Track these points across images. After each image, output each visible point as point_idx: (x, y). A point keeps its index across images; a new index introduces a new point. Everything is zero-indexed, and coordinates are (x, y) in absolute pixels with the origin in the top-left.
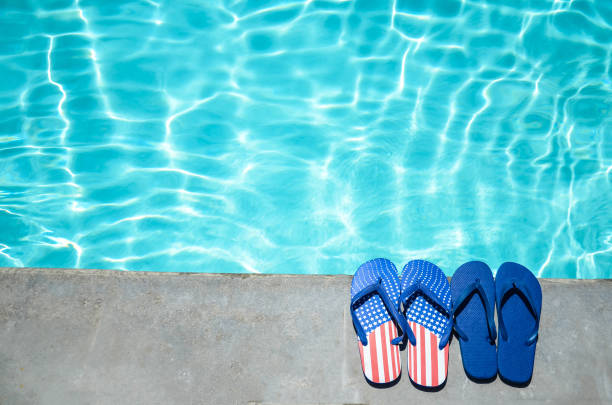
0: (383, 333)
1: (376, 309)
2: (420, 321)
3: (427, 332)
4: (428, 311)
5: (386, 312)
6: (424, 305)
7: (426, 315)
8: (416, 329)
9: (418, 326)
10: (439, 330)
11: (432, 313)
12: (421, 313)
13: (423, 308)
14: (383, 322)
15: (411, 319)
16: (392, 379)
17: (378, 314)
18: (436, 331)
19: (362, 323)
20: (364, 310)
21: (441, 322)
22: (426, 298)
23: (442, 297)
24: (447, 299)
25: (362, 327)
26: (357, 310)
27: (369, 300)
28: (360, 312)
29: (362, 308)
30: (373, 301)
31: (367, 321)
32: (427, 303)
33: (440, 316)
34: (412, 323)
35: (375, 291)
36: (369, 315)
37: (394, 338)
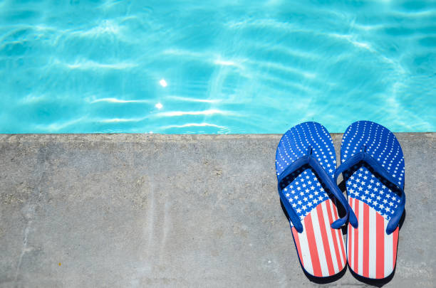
0: (320, 215)
1: (308, 187)
3: (372, 212)
4: (374, 186)
5: (322, 190)
6: (370, 178)
7: (371, 191)
8: (358, 207)
9: (361, 204)
10: (388, 209)
11: (380, 188)
13: (368, 182)
14: (320, 202)
15: (353, 196)
16: (337, 271)
17: (312, 192)
18: (383, 211)
19: (294, 205)
21: (390, 200)
22: (372, 171)
23: (393, 168)
24: (399, 172)
25: (293, 210)
26: (286, 189)
27: (300, 176)
28: (289, 191)
29: (291, 187)
30: (304, 177)
31: (300, 203)
32: (373, 176)
33: (389, 193)
34: (354, 200)
35: (307, 165)
36: (302, 194)
37: (334, 220)
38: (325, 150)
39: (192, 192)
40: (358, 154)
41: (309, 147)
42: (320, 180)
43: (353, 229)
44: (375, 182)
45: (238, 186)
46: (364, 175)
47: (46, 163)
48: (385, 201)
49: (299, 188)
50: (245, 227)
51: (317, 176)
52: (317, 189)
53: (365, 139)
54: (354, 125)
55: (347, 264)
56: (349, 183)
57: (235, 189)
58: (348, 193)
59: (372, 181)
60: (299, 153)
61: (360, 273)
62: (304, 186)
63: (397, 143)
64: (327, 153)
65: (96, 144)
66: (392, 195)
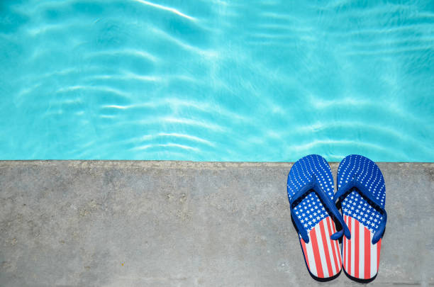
0: (322, 229)
1: (313, 207)
2: (355, 215)
3: (362, 226)
4: (363, 206)
5: (323, 209)
6: (359, 200)
7: (361, 210)
8: (350, 222)
9: (353, 220)
10: (373, 225)
11: (367, 208)
12: (356, 207)
13: (358, 203)
14: (322, 219)
15: (347, 214)
16: (335, 273)
17: (316, 211)
18: (370, 226)
19: (302, 221)
20: (303, 208)
21: (374, 217)
22: (361, 194)
23: (377, 193)
24: (381, 195)
25: (302, 225)
26: (296, 209)
27: (306, 198)
28: (298, 209)
29: (300, 206)
30: (309, 198)
31: (306, 219)
32: (362, 198)
33: (374, 212)
34: (348, 217)
35: (313, 189)
36: (308, 212)
37: (333, 233)
38: (325, 177)
39: (222, 209)
40: (350, 181)
41: (313, 175)
42: (322, 201)
43: (347, 240)
44: (364, 203)
45: (259, 205)
46: (355, 197)
47: (110, 184)
48: (371, 218)
49: (306, 208)
50: (264, 238)
51: (319, 198)
52: (320, 208)
53: (356, 169)
54: (348, 158)
55: (343, 267)
56: (344, 204)
57: (255, 207)
58: (343, 212)
59: (361, 202)
60: (306, 181)
61: (353, 274)
62: (310, 205)
63: (380, 173)
64: (327, 180)
65: (148, 169)
66: (376, 214)
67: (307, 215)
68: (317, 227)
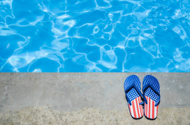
1: (133, 93)
2: (149, 96)
3: (151, 100)
4: (152, 93)
5: (137, 94)
6: (151, 91)
7: (151, 94)
9: (148, 98)
10: (155, 100)
13: (150, 92)
14: (136, 97)
15: (146, 95)
16: (141, 117)
17: (134, 94)
18: (154, 100)
19: (129, 98)
21: (156, 97)
22: (151, 88)
23: (157, 89)
25: (129, 99)
28: (128, 94)
30: (132, 90)
33: (156, 95)
34: (146, 96)
35: (133, 87)
36: (131, 95)
37: (140, 102)
38: (138, 83)
40: (147, 84)
41: (133, 82)
42: (137, 91)
43: (146, 104)
46: (149, 90)
49: (131, 93)
53: (149, 80)
54: (147, 76)
60: (131, 83)
61: (148, 117)
62: (132, 92)
63: (158, 82)
67: (131, 96)
68: (135, 100)
